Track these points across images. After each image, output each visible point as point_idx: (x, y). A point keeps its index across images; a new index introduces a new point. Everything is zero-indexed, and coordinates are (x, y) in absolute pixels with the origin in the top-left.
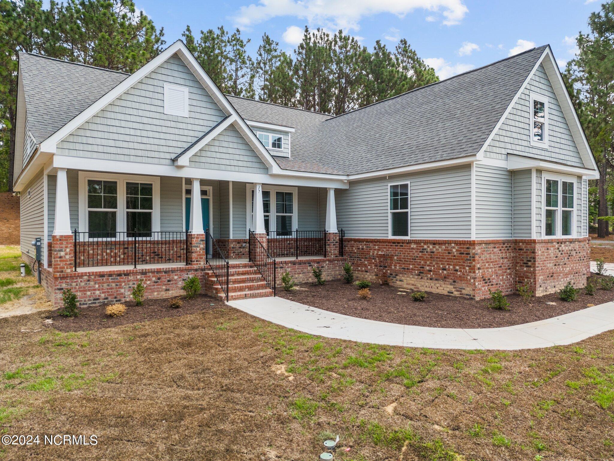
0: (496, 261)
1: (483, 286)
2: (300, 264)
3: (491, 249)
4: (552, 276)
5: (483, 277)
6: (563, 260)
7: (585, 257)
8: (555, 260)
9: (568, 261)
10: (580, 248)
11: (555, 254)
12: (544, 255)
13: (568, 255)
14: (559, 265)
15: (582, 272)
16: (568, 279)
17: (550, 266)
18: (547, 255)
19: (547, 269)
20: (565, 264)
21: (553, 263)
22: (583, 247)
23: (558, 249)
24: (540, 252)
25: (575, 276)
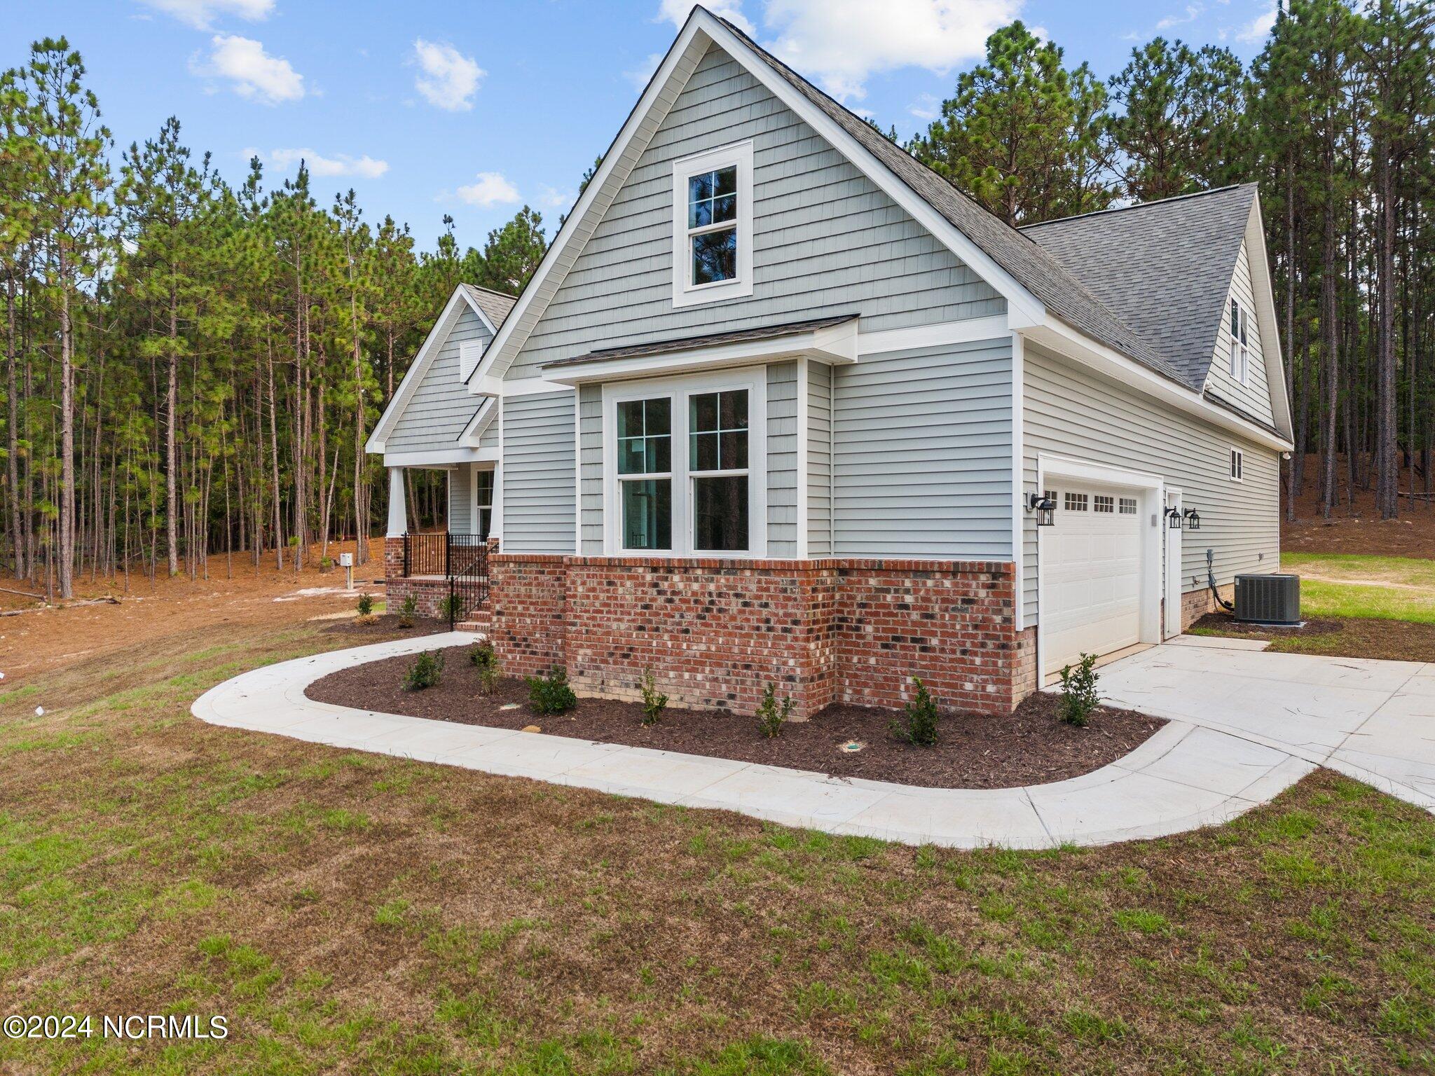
0: (545, 603)
1: (510, 651)
3: (533, 576)
4: (626, 656)
5: (509, 633)
6: (677, 618)
7: (796, 622)
8: (641, 614)
9: (703, 624)
10: (767, 590)
11: (641, 599)
12: (596, 598)
13: (700, 606)
14: (657, 629)
15: (778, 669)
16: (699, 677)
17: (618, 628)
18: (608, 598)
19: (608, 634)
20: (687, 631)
21: (634, 621)
22: (785, 590)
23: (656, 585)
24: (580, 589)
25: (738, 675)
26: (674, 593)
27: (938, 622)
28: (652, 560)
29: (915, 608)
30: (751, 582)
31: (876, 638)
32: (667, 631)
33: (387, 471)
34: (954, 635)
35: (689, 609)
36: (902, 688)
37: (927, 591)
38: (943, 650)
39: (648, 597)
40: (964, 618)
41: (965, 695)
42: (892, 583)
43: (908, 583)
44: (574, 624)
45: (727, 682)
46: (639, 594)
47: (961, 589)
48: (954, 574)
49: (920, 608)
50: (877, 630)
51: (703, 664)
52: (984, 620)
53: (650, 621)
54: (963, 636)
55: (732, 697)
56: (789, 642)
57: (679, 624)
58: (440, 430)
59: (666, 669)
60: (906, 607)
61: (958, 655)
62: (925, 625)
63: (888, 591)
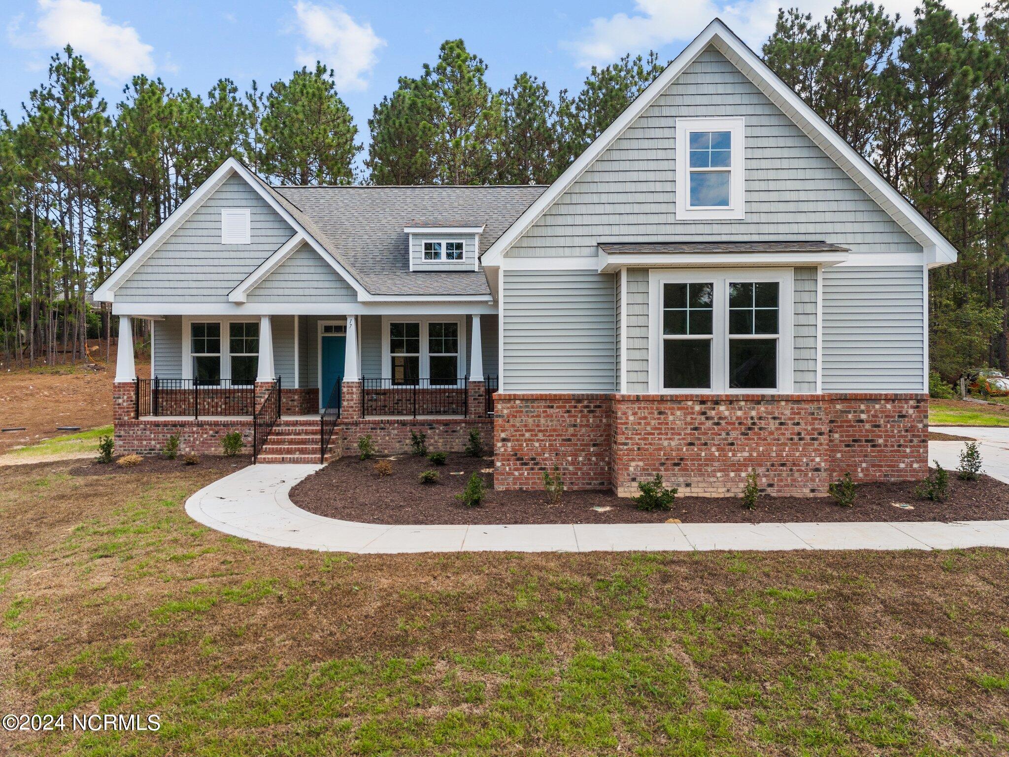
1: (516, 469)
2: (415, 425)
3: (541, 410)
4: (677, 464)
5: (516, 455)
6: (724, 435)
7: (821, 434)
8: (690, 434)
9: (746, 439)
10: (799, 413)
11: (691, 424)
12: (649, 424)
13: (743, 427)
14: (706, 444)
15: (807, 465)
16: (743, 474)
17: (669, 445)
18: (659, 424)
19: (660, 449)
20: (732, 444)
21: (684, 439)
22: (813, 414)
23: (704, 413)
24: (631, 418)
25: (775, 471)
26: (720, 418)
27: (883, 429)
28: (702, 396)
29: (867, 422)
30: (786, 411)
31: (841, 441)
32: (714, 445)
33: (116, 319)
34: (894, 436)
35: (733, 429)
36: (859, 470)
37: (876, 411)
38: (886, 446)
39: (697, 422)
40: (899, 426)
41: (901, 471)
42: (853, 408)
43: (863, 407)
44: (626, 444)
45: (766, 476)
46: (689, 419)
47: (897, 409)
48: (893, 401)
49: (871, 421)
50: (842, 436)
51: (746, 466)
52: (912, 427)
53: (699, 439)
54: (899, 437)
55: (771, 485)
56: (816, 446)
57: (726, 439)
58: (194, 284)
59: (714, 471)
60: (862, 421)
61: (896, 448)
62: (874, 431)
63: (849, 412)
